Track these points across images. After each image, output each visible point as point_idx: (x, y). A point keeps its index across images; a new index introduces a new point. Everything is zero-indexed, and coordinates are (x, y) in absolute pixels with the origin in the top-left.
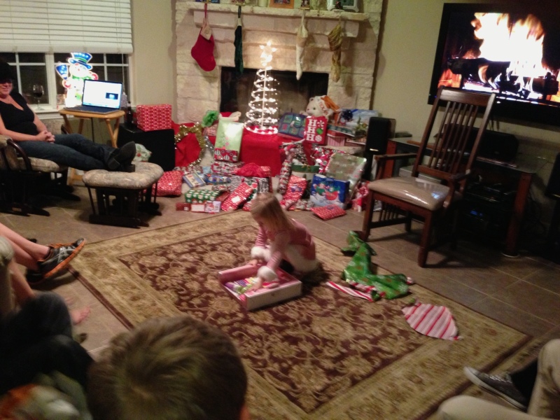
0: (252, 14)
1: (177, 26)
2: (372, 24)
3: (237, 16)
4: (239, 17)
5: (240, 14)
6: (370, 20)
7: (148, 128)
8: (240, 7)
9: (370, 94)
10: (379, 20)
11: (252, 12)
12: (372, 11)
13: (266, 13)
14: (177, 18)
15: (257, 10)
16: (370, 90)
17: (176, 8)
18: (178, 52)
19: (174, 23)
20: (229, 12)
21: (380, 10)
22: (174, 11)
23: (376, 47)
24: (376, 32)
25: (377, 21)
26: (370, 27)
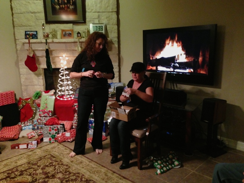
0: (53, 42)
1: (18, 51)
2: (114, 42)
3: (45, 44)
4: (46, 44)
5: (46, 43)
6: (113, 41)
7: (6, 103)
8: (46, 40)
9: (118, 75)
10: (117, 40)
11: (53, 41)
12: (113, 36)
13: (60, 42)
14: (17, 48)
15: (55, 40)
16: (118, 73)
17: (17, 43)
18: (20, 64)
19: (17, 50)
20: (42, 43)
21: (117, 36)
22: (16, 44)
23: (117, 52)
24: (116, 46)
25: (116, 41)
26: (113, 44)
